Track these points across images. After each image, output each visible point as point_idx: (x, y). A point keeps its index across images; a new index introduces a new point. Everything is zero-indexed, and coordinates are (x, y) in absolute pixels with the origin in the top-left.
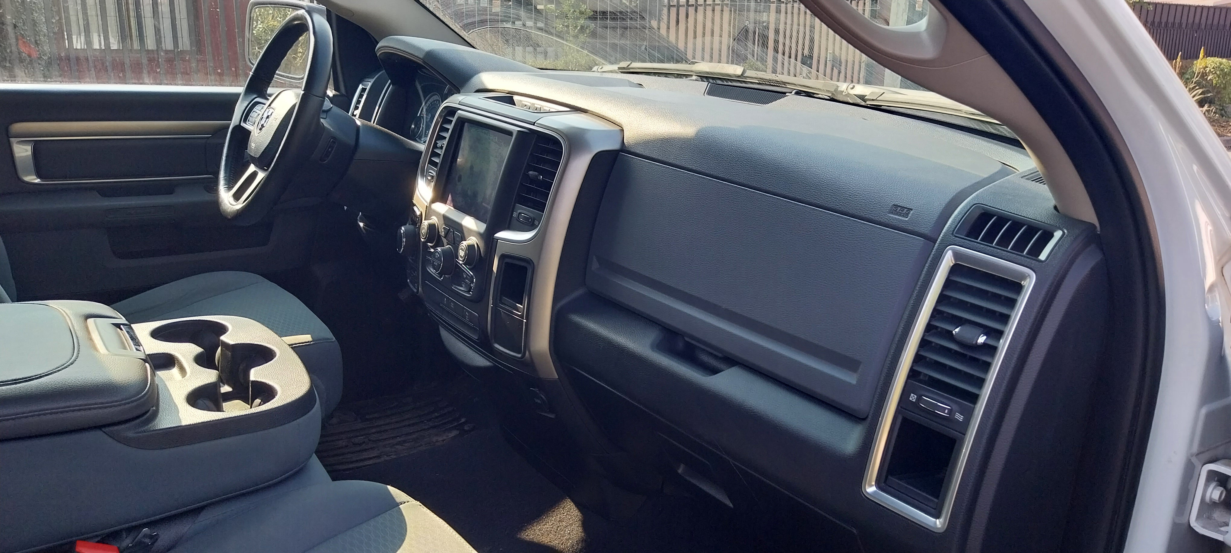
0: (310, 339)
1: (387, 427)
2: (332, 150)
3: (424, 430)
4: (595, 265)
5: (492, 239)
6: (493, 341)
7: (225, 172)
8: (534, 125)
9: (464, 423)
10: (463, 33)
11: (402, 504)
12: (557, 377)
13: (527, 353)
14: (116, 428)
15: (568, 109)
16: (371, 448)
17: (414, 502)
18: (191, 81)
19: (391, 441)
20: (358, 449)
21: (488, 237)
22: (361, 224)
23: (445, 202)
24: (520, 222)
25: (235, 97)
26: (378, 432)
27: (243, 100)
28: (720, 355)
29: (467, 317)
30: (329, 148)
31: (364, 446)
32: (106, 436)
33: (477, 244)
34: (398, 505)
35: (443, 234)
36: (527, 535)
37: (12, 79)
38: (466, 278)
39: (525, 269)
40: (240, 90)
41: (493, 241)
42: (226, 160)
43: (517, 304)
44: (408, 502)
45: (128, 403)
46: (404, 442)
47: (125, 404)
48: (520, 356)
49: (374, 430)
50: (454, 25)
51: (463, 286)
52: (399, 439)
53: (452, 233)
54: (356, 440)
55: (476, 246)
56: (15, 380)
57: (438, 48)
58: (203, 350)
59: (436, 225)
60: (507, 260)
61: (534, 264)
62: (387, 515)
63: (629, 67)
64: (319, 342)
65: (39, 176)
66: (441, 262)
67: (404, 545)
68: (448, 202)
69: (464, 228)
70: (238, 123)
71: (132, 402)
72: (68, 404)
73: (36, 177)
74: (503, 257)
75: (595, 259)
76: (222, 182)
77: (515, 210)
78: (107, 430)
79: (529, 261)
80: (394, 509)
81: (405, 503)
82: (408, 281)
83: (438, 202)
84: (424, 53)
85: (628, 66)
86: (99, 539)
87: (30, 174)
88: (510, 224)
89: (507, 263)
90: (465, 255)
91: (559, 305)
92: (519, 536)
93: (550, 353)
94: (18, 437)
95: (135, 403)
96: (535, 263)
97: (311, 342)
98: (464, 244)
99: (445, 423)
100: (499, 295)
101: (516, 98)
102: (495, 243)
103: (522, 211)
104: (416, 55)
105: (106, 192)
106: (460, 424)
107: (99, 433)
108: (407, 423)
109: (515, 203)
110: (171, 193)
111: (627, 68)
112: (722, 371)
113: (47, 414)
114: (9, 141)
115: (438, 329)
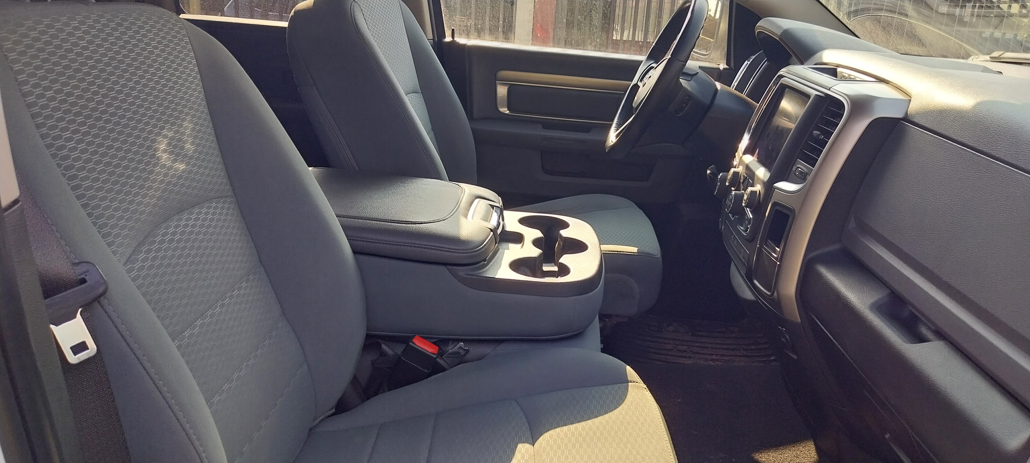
0: (636, 251)
1: (710, 346)
2: (686, 107)
3: (737, 356)
4: (852, 225)
5: (771, 187)
6: (754, 277)
7: (618, 119)
8: (829, 90)
9: (773, 360)
10: (845, 20)
11: (631, 382)
12: (800, 322)
13: (775, 293)
14: (454, 267)
15: (874, 80)
16: (689, 357)
17: (642, 385)
18: (619, 50)
19: (707, 357)
20: (680, 354)
21: (769, 186)
22: (708, 172)
23: (753, 154)
24: (796, 175)
25: (639, 63)
26: (700, 347)
27: (644, 64)
28: (933, 328)
29: (742, 253)
30: (683, 104)
31: (684, 354)
32: (448, 272)
33: (760, 191)
34: (628, 382)
35: (742, 181)
36: (761, 457)
37: (506, 40)
38: (747, 220)
39: (788, 216)
40: (643, 58)
41: (771, 189)
42: (622, 110)
43: (776, 248)
44: (636, 382)
45: (465, 253)
46: (718, 360)
47: (463, 253)
48: (769, 293)
49: (698, 344)
50: (838, 13)
51: (744, 226)
52: (714, 357)
53: (747, 181)
54: (680, 348)
55: (758, 192)
56: (407, 222)
57: (796, 27)
58: (543, 236)
59: (740, 173)
60: (777, 208)
61: (795, 212)
62: (616, 387)
63: (1000, 57)
64: (642, 254)
65: (509, 109)
66: (731, 203)
67: (615, 411)
68: (755, 155)
69: (755, 176)
70: (636, 83)
71: (468, 253)
72: (429, 244)
73: (507, 110)
74: (775, 204)
75: (853, 219)
76: (614, 125)
77: (795, 164)
78: (449, 267)
79: (792, 210)
80: (624, 384)
81: (634, 382)
82: (720, 219)
83: (748, 154)
84: (781, 31)
85: (1000, 55)
86: (435, 340)
87: (503, 107)
88: (788, 177)
89: (776, 210)
90: (747, 199)
91: (811, 255)
92: (753, 455)
93: (796, 298)
94: (402, 258)
95: (469, 254)
96: (797, 214)
97: (636, 253)
98: (750, 189)
99: (756, 356)
100: (765, 238)
101: (839, 70)
102: (772, 191)
103: (801, 166)
104: (776, 32)
105: (547, 125)
106: (770, 360)
107: (442, 268)
108: (725, 347)
109: (797, 158)
110: (588, 131)
111: (999, 58)
112: (929, 342)
113: (416, 247)
114: (495, 82)
115: (731, 263)
